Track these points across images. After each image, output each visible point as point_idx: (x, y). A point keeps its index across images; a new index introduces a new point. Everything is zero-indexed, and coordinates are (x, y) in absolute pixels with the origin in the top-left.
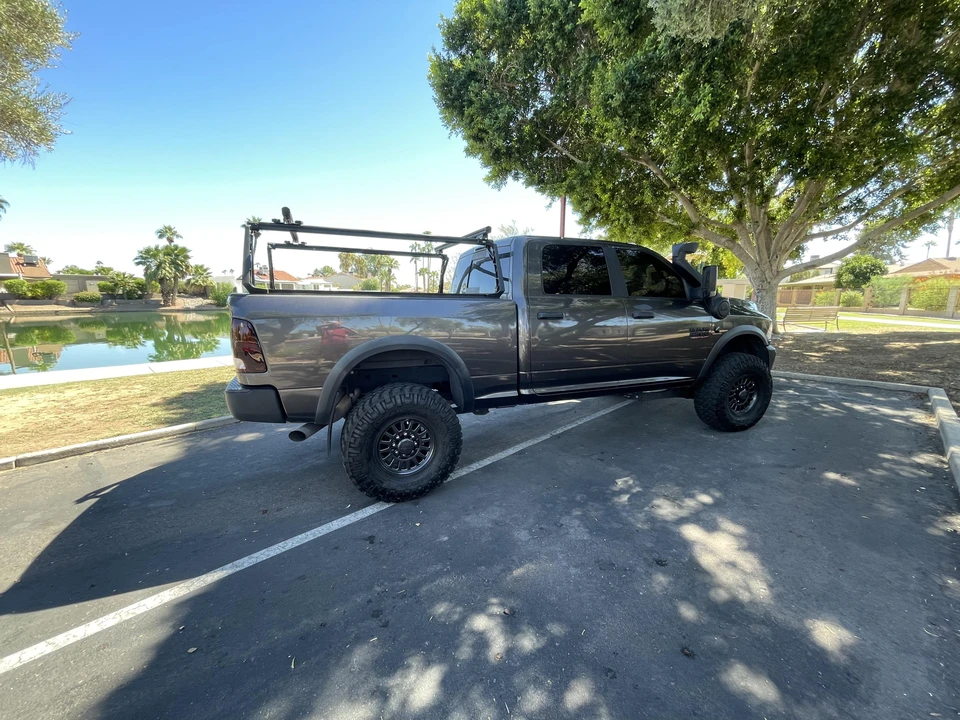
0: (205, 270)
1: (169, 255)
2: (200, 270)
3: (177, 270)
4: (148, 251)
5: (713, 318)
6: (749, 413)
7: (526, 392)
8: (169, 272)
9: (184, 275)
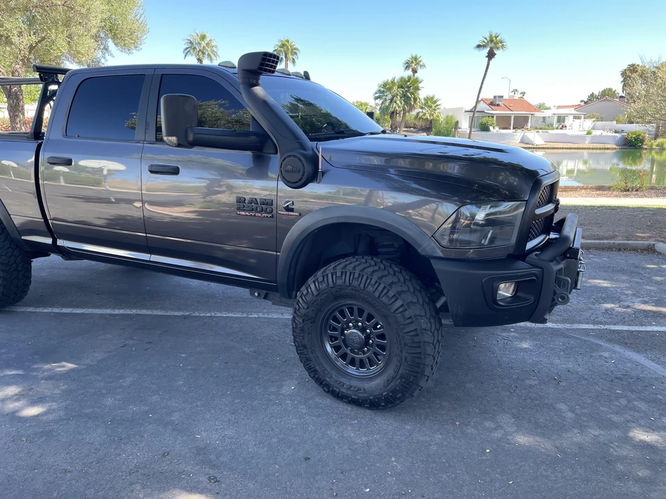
0: (435, 102)
1: (402, 87)
2: (431, 102)
3: (406, 103)
4: (385, 85)
5: (282, 185)
6: (371, 379)
7: (60, 242)
8: (399, 105)
9: (412, 108)
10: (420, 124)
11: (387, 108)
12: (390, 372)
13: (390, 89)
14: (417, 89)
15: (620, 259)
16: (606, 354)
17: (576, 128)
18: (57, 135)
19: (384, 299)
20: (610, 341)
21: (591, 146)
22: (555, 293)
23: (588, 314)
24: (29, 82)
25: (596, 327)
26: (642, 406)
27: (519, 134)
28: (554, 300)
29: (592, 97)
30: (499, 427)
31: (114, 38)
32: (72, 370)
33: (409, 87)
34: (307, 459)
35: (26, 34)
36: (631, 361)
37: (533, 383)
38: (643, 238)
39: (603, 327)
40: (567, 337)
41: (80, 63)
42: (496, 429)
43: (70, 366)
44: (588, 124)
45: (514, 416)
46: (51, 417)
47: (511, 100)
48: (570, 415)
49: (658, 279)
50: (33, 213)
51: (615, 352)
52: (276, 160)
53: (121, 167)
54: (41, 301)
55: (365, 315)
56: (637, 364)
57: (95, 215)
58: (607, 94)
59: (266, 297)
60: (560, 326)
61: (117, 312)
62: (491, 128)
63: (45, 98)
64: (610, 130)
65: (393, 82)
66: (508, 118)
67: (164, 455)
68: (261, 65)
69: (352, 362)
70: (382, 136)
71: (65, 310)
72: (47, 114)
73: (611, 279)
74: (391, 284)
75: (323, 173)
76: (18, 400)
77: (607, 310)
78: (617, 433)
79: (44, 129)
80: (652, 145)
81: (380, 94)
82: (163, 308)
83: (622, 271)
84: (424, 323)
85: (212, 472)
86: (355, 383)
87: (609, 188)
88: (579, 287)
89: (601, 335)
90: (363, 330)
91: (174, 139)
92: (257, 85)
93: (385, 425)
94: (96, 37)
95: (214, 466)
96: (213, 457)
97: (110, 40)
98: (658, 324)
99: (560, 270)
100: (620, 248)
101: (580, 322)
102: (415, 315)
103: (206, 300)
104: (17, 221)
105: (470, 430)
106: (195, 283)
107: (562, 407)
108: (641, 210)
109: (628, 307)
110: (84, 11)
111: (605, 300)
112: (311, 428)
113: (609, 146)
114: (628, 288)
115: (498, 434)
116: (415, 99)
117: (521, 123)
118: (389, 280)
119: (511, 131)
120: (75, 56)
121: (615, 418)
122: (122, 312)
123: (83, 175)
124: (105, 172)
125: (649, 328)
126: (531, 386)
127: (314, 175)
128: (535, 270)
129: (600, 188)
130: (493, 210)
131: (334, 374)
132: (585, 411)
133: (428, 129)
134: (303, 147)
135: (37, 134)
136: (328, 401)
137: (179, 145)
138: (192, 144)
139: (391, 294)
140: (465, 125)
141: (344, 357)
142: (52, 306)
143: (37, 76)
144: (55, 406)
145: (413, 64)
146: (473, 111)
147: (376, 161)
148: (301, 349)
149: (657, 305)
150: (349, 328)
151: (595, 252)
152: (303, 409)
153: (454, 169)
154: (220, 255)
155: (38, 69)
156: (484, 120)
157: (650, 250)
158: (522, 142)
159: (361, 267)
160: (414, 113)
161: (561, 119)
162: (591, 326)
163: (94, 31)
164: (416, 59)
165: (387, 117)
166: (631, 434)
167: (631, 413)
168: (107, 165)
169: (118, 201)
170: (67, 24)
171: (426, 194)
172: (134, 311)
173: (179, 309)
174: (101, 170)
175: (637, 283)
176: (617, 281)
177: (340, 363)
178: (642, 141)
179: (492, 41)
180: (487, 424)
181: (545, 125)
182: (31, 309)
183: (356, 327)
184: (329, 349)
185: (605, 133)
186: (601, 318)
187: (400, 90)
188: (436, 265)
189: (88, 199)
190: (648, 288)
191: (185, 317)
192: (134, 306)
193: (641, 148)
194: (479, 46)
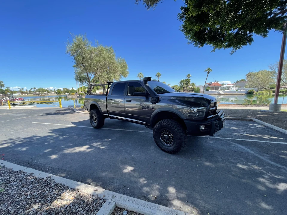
0: (194, 84)
5: (151, 103)
6: (170, 147)
7: (110, 115)
8: (185, 85)
9: (188, 86)
10: (190, 90)
11: (182, 86)
12: (174, 145)
13: (183, 82)
14: (190, 81)
15: (242, 123)
16: (233, 145)
17: (233, 89)
18: (110, 95)
19: (173, 128)
20: (235, 142)
21: (238, 94)
22: (215, 129)
23: (229, 136)
24: (106, 85)
25: (231, 139)
26: (242, 159)
27: (217, 91)
28: (215, 130)
29: (238, 82)
30: (201, 160)
31: (123, 75)
32: (110, 140)
33: (187, 81)
34: (155, 163)
35: (106, 75)
36: (240, 148)
37: (211, 151)
38: (249, 117)
39: (233, 139)
40: (223, 141)
41: (116, 80)
42: (200, 161)
43: (110, 139)
44: (236, 88)
45: (205, 158)
46: (105, 149)
47: (214, 83)
48: (221, 159)
49: (252, 128)
50: (105, 110)
51: (236, 145)
52: (150, 98)
53: (122, 101)
54: (106, 127)
55: (169, 132)
56: (242, 149)
57: (117, 110)
58: (242, 81)
59: (149, 128)
60: (221, 138)
61: (119, 130)
62: (209, 90)
63: (108, 88)
64: (243, 90)
65: (183, 80)
66: (214, 87)
67: (125, 158)
68: (148, 79)
69: (166, 143)
70: (175, 93)
71: (110, 129)
72: (109, 91)
73: (238, 127)
74: (174, 125)
75: (160, 101)
76: (100, 145)
77: (235, 135)
78: (234, 165)
79: (108, 93)
80: (256, 93)
81: (180, 83)
82: (128, 129)
83: (241, 125)
84: (182, 134)
85: (134, 163)
86: (167, 147)
87: (241, 105)
88: (223, 127)
89: (232, 141)
90: (168, 135)
91: (130, 95)
92: (147, 83)
93: (173, 157)
94: (119, 75)
95: (135, 162)
96: (135, 160)
97: (122, 76)
98: (250, 139)
99: (216, 123)
100: (242, 120)
101: (227, 137)
102: (180, 132)
103: (137, 128)
104: (103, 111)
105: (194, 160)
106: (135, 124)
107: (219, 157)
108: (249, 110)
109: (242, 134)
110: (117, 70)
111: (235, 132)
112: (156, 156)
113: (243, 94)
114: (242, 130)
115: (201, 162)
116: (189, 84)
117: (217, 88)
118: (174, 124)
119: (215, 91)
120: (116, 79)
121: (233, 161)
122: (120, 130)
123: (116, 102)
124: (119, 102)
125: (247, 140)
126: (211, 152)
127: (158, 101)
128: (209, 123)
129: (239, 105)
130: (199, 109)
131: (162, 145)
132: (225, 159)
133: (192, 91)
134: (156, 95)
135: (107, 94)
136: (161, 151)
137: (131, 96)
138: (133, 96)
139: (174, 127)
140: (202, 90)
141: (164, 141)
142: (108, 128)
143: (107, 84)
144: (106, 147)
145: (188, 76)
146: (204, 86)
147: (173, 98)
148: (155, 139)
149: (251, 134)
150: (165, 135)
151: (234, 120)
152: (155, 152)
153: (192, 100)
154: (140, 118)
155: (107, 82)
156: (207, 88)
157: (251, 120)
158: (218, 93)
159: (168, 121)
160: (189, 87)
161: (228, 88)
162: (230, 139)
163: (119, 74)
164: (189, 75)
165: (182, 88)
166: (237, 166)
167: (238, 160)
168: (120, 100)
169: (122, 107)
170: (114, 73)
171: (185, 106)
172: (123, 130)
173: (131, 130)
174: (119, 101)
175: (246, 128)
176: (240, 128)
177: (163, 142)
178: (253, 92)
179: (208, 70)
180: (198, 159)
181: (224, 89)
182: (104, 128)
183: (167, 135)
184: (161, 139)
185: (241, 91)
186: (233, 137)
187: (185, 82)
188: (185, 121)
189: (116, 107)
190: (249, 130)
191: (132, 131)
192: (123, 129)
193: (253, 94)
194: (205, 71)
